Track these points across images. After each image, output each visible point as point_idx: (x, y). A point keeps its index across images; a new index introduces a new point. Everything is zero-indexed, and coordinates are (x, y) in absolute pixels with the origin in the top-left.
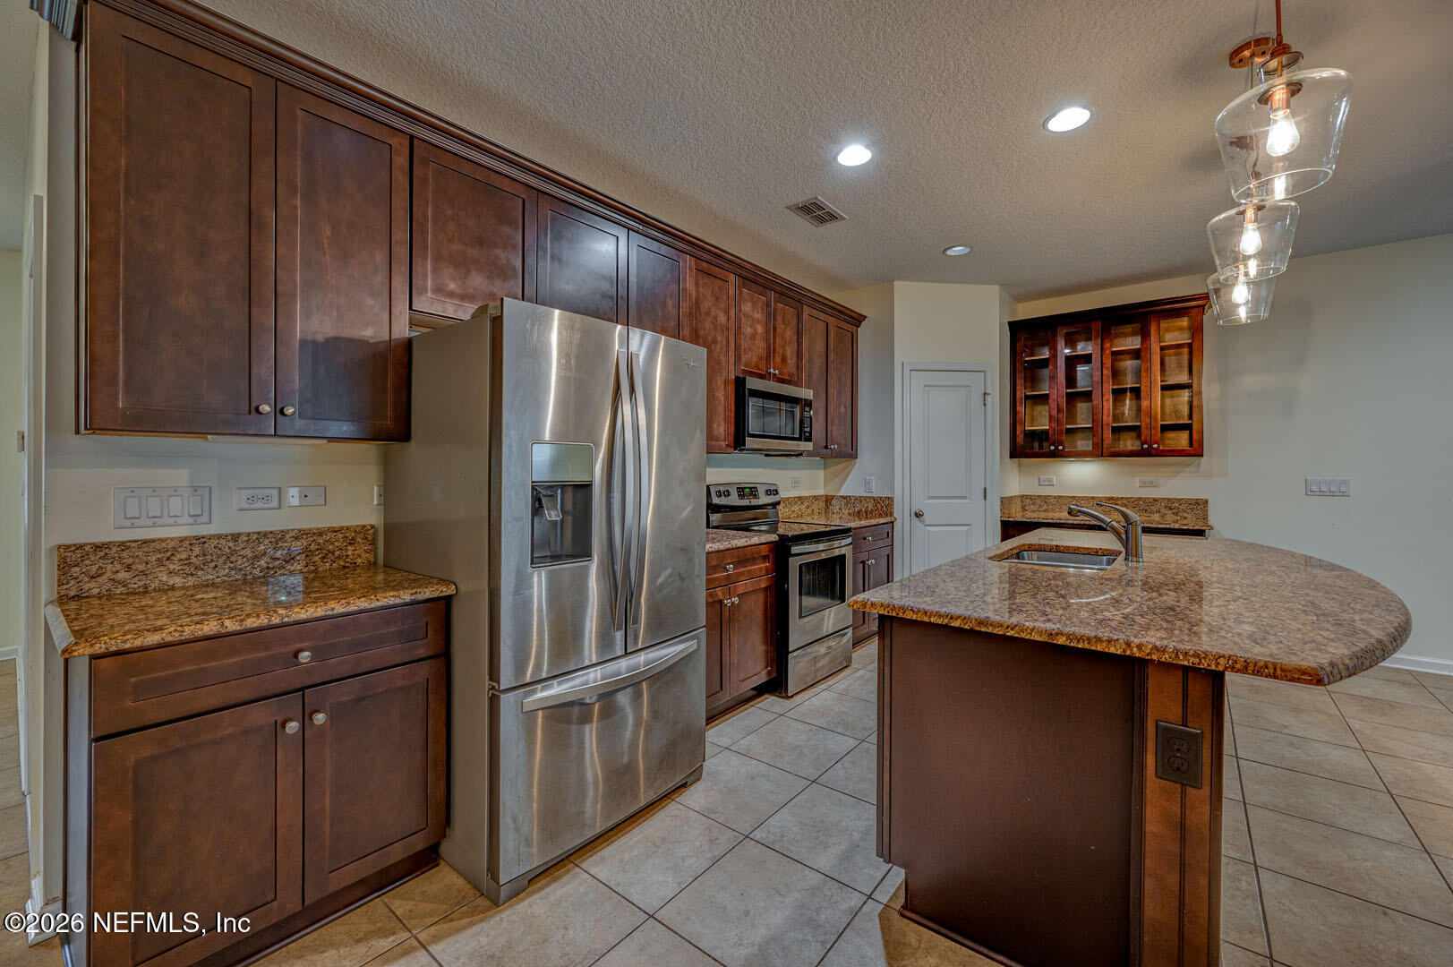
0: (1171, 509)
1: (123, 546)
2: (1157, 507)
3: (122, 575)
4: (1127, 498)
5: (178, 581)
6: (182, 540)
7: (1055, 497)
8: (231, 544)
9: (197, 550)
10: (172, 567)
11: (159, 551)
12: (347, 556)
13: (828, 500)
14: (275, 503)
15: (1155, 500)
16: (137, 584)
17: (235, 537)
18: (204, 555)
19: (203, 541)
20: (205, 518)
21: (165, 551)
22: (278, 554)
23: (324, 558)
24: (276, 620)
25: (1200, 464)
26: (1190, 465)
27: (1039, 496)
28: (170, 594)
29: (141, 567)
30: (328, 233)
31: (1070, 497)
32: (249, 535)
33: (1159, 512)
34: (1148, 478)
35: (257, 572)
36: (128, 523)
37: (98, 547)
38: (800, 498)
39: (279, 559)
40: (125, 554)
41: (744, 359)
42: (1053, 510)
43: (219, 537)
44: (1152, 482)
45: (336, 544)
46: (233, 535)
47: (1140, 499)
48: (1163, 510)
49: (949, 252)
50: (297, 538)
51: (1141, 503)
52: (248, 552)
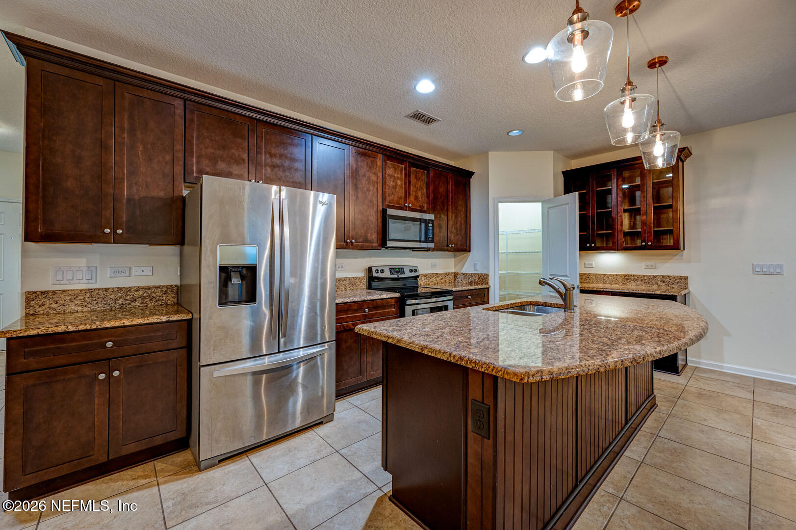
0: (664, 282)
1: (54, 292)
2: (656, 281)
3: (54, 305)
4: (637, 276)
5: (79, 309)
6: (81, 290)
7: (594, 275)
8: (105, 293)
9: (88, 295)
10: (77, 302)
11: (70, 295)
12: (163, 300)
13: (456, 275)
14: (128, 274)
15: (655, 277)
16: (61, 309)
17: (107, 290)
18: (92, 297)
19: (91, 291)
20: (94, 280)
21: (75, 295)
22: (128, 298)
23: (151, 300)
24: (94, 327)
25: (682, 255)
26: (677, 255)
27: (584, 274)
28: (76, 314)
29: (62, 302)
30: (141, 149)
31: (603, 275)
32: (113, 289)
33: (657, 284)
34: (650, 263)
36: (58, 282)
37: (43, 293)
38: (436, 274)
39: (128, 300)
40: (55, 296)
41: (388, 199)
42: (593, 282)
43: (99, 289)
44: (652, 266)
45: (157, 294)
46: (106, 289)
47: (645, 276)
48: (660, 283)
49: (510, 134)
50: (137, 291)
51: (646, 278)
52: (113, 296)
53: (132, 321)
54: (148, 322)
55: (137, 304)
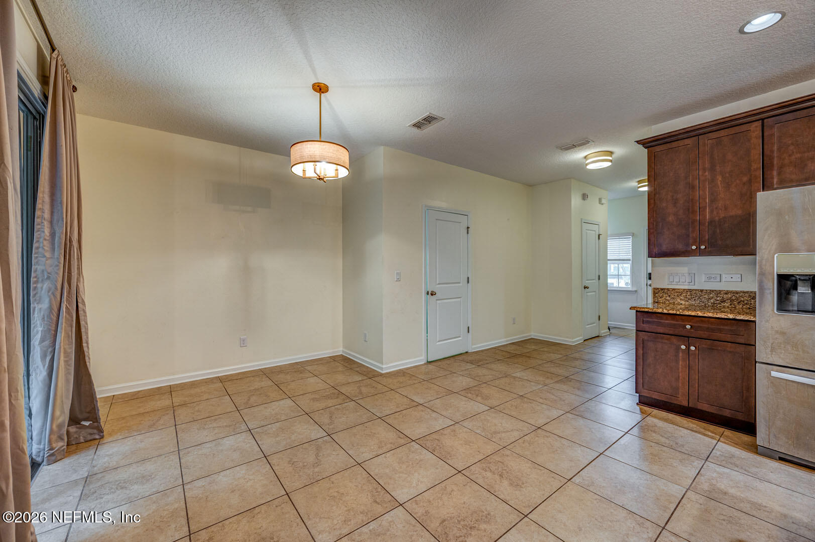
1: (668, 289)
3: (668, 298)
5: (683, 302)
6: (684, 290)
8: (700, 293)
9: (689, 293)
10: (681, 298)
11: (677, 292)
12: (751, 304)
14: (718, 280)
16: (672, 301)
17: (702, 291)
18: (691, 295)
19: (691, 291)
20: (693, 283)
21: (680, 292)
22: (718, 299)
23: (739, 303)
28: (681, 306)
29: (673, 296)
32: (706, 290)
35: (710, 304)
36: (670, 283)
37: (662, 289)
39: (718, 300)
40: (668, 292)
43: (696, 290)
45: (745, 298)
46: (701, 290)
50: (726, 294)
52: (706, 296)
53: (704, 313)
54: (717, 316)
55: (726, 304)
